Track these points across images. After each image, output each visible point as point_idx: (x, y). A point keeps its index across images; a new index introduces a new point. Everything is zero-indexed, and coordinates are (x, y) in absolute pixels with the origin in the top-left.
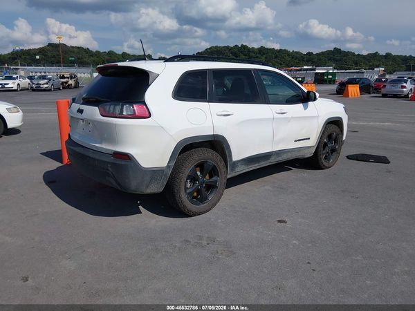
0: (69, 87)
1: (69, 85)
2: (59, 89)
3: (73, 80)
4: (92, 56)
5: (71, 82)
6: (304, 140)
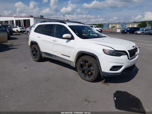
6: (67, 56)
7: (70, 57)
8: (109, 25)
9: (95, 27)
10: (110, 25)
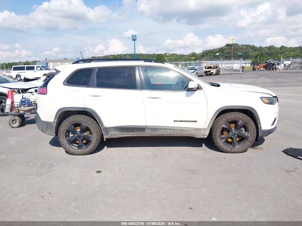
0: (211, 74)
1: (211, 73)
2: (203, 76)
3: (215, 69)
4: (256, 51)
5: (214, 71)
6: (188, 121)
7: (196, 121)
8: (47, 63)
9: (39, 69)
10: (51, 64)
